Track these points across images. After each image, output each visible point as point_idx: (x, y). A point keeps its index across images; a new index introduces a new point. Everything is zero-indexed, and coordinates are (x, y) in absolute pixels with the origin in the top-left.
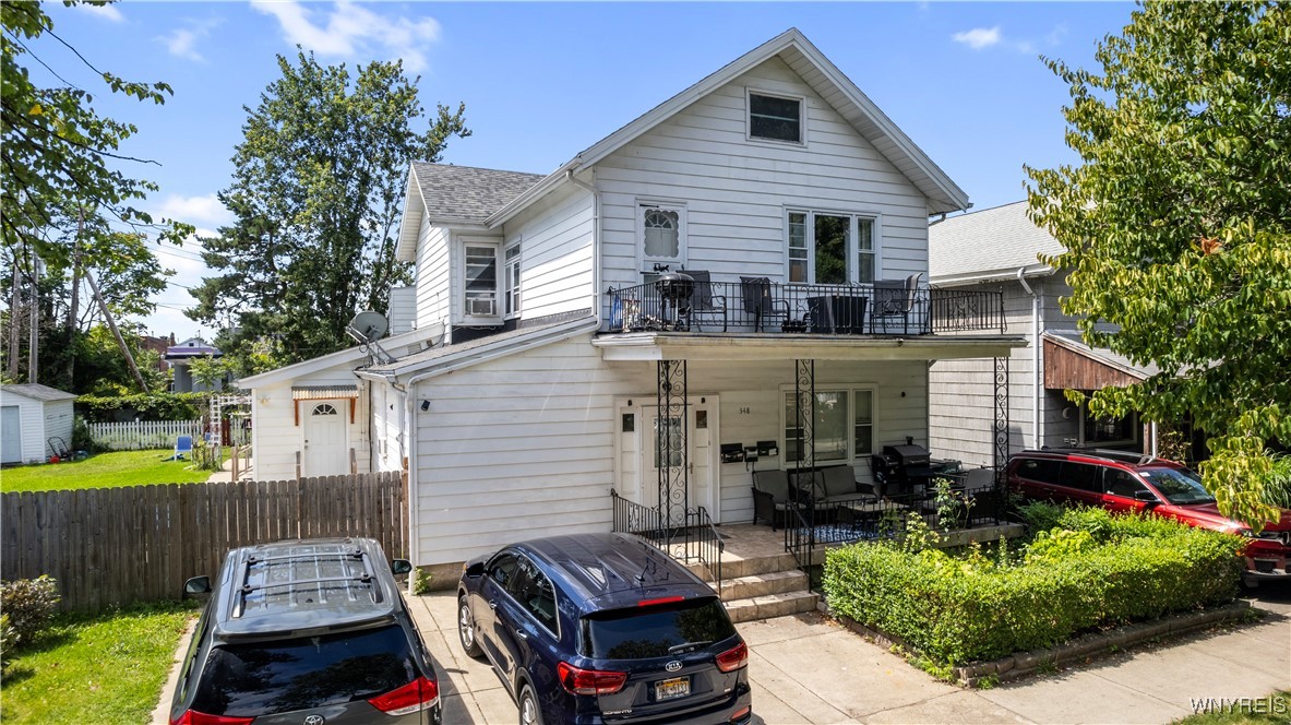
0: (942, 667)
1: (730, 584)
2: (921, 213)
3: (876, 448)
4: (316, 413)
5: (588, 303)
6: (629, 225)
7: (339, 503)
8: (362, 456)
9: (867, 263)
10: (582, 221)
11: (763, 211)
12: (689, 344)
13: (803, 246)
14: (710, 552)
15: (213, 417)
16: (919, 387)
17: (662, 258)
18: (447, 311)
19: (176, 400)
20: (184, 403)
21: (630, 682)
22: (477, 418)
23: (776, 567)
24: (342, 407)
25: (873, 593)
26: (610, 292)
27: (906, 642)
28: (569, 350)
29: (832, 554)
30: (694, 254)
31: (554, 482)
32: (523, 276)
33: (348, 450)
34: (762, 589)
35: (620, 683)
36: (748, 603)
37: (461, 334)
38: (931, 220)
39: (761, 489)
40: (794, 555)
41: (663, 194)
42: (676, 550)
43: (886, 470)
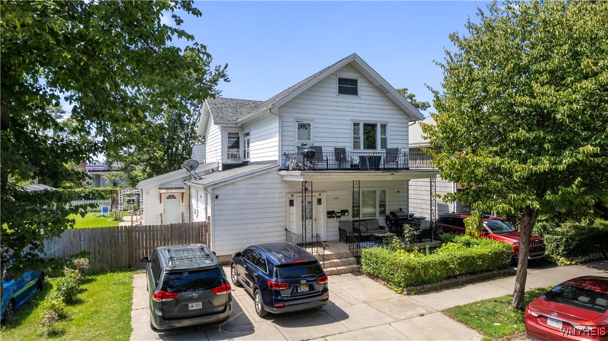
0: (398, 288)
1: (328, 262)
2: (406, 121)
3: (388, 213)
4: (168, 198)
5: (277, 158)
6: (292, 129)
7: (184, 233)
8: (186, 215)
9: (384, 141)
10: (275, 126)
11: (343, 122)
12: (313, 175)
13: (358, 135)
14: (321, 251)
15: (119, 199)
16: (405, 189)
17: (304, 141)
18: (220, 158)
19: (97, 191)
20: (100, 192)
21: (289, 287)
22: (235, 202)
23: (345, 256)
24: (178, 196)
25: (377, 264)
26: (285, 154)
27: (387, 280)
28: (269, 176)
29: (364, 251)
30: (316, 139)
31: (264, 225)
32: (251, 145)
33: (181, 213)
34: (339, 264)
35: (286, 287)
36: (334, 269)
37: (226, 167)
38: (410, 123)
39: (342, 228)
40: (352, 252)
41: (304, 117)
42: (309, 250)
43: (391, 221)
